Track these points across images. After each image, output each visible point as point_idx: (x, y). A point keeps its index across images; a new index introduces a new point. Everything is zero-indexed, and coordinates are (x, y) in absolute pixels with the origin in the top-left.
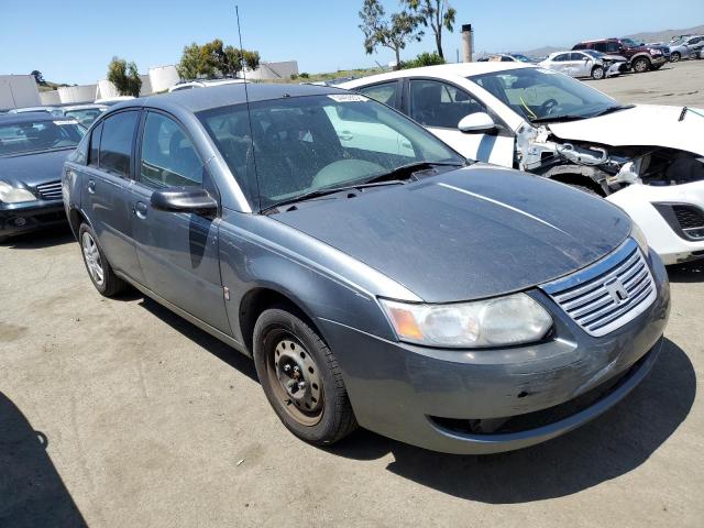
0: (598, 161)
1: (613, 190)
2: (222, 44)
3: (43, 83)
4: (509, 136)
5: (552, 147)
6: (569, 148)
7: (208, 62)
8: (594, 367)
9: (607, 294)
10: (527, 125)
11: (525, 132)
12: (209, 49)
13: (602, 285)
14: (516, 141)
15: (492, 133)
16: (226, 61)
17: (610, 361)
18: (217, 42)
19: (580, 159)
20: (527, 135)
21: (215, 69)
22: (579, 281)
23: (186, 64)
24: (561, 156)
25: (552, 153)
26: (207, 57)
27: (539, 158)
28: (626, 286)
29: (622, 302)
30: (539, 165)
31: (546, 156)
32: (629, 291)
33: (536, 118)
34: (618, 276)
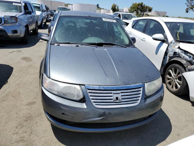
0: (189, 59)
1: (189, 70)
2: (143, 4)
3: (99, 8)
4: (167, 44)
5: (178, 51)
6: (182, 52)
7: (137, 8)
8: (91, 116)
9: (112, 96)
10: (174, 41)
11: (172, 43)
12: (139, 5)
13: (112, 93)
14: (168, 46)
15: (163, 41)
16: (142, 8)
17: (99, 117)
18: (142, 3)
19: (184, 57)
20: (172, 44)
21: (139, 10)
22: (101, 89)
23: (131, 8)
24: (179, 54)
25: (176, 53)
26: (137, 7)
27: (173, 53)
28: (122, 97)
29: (117, 101)
30: (172, 55)
31: (175, 53)
32: (122, 99)
33: (179, 40)
34: (121, 93)
